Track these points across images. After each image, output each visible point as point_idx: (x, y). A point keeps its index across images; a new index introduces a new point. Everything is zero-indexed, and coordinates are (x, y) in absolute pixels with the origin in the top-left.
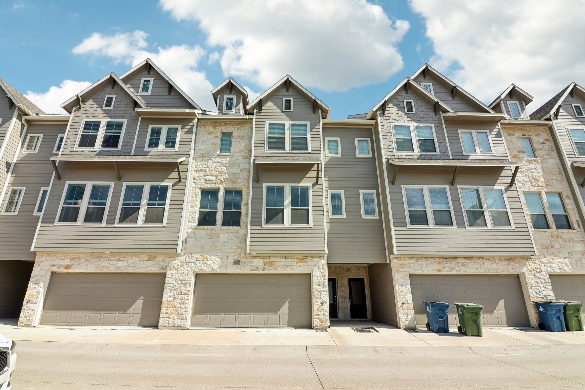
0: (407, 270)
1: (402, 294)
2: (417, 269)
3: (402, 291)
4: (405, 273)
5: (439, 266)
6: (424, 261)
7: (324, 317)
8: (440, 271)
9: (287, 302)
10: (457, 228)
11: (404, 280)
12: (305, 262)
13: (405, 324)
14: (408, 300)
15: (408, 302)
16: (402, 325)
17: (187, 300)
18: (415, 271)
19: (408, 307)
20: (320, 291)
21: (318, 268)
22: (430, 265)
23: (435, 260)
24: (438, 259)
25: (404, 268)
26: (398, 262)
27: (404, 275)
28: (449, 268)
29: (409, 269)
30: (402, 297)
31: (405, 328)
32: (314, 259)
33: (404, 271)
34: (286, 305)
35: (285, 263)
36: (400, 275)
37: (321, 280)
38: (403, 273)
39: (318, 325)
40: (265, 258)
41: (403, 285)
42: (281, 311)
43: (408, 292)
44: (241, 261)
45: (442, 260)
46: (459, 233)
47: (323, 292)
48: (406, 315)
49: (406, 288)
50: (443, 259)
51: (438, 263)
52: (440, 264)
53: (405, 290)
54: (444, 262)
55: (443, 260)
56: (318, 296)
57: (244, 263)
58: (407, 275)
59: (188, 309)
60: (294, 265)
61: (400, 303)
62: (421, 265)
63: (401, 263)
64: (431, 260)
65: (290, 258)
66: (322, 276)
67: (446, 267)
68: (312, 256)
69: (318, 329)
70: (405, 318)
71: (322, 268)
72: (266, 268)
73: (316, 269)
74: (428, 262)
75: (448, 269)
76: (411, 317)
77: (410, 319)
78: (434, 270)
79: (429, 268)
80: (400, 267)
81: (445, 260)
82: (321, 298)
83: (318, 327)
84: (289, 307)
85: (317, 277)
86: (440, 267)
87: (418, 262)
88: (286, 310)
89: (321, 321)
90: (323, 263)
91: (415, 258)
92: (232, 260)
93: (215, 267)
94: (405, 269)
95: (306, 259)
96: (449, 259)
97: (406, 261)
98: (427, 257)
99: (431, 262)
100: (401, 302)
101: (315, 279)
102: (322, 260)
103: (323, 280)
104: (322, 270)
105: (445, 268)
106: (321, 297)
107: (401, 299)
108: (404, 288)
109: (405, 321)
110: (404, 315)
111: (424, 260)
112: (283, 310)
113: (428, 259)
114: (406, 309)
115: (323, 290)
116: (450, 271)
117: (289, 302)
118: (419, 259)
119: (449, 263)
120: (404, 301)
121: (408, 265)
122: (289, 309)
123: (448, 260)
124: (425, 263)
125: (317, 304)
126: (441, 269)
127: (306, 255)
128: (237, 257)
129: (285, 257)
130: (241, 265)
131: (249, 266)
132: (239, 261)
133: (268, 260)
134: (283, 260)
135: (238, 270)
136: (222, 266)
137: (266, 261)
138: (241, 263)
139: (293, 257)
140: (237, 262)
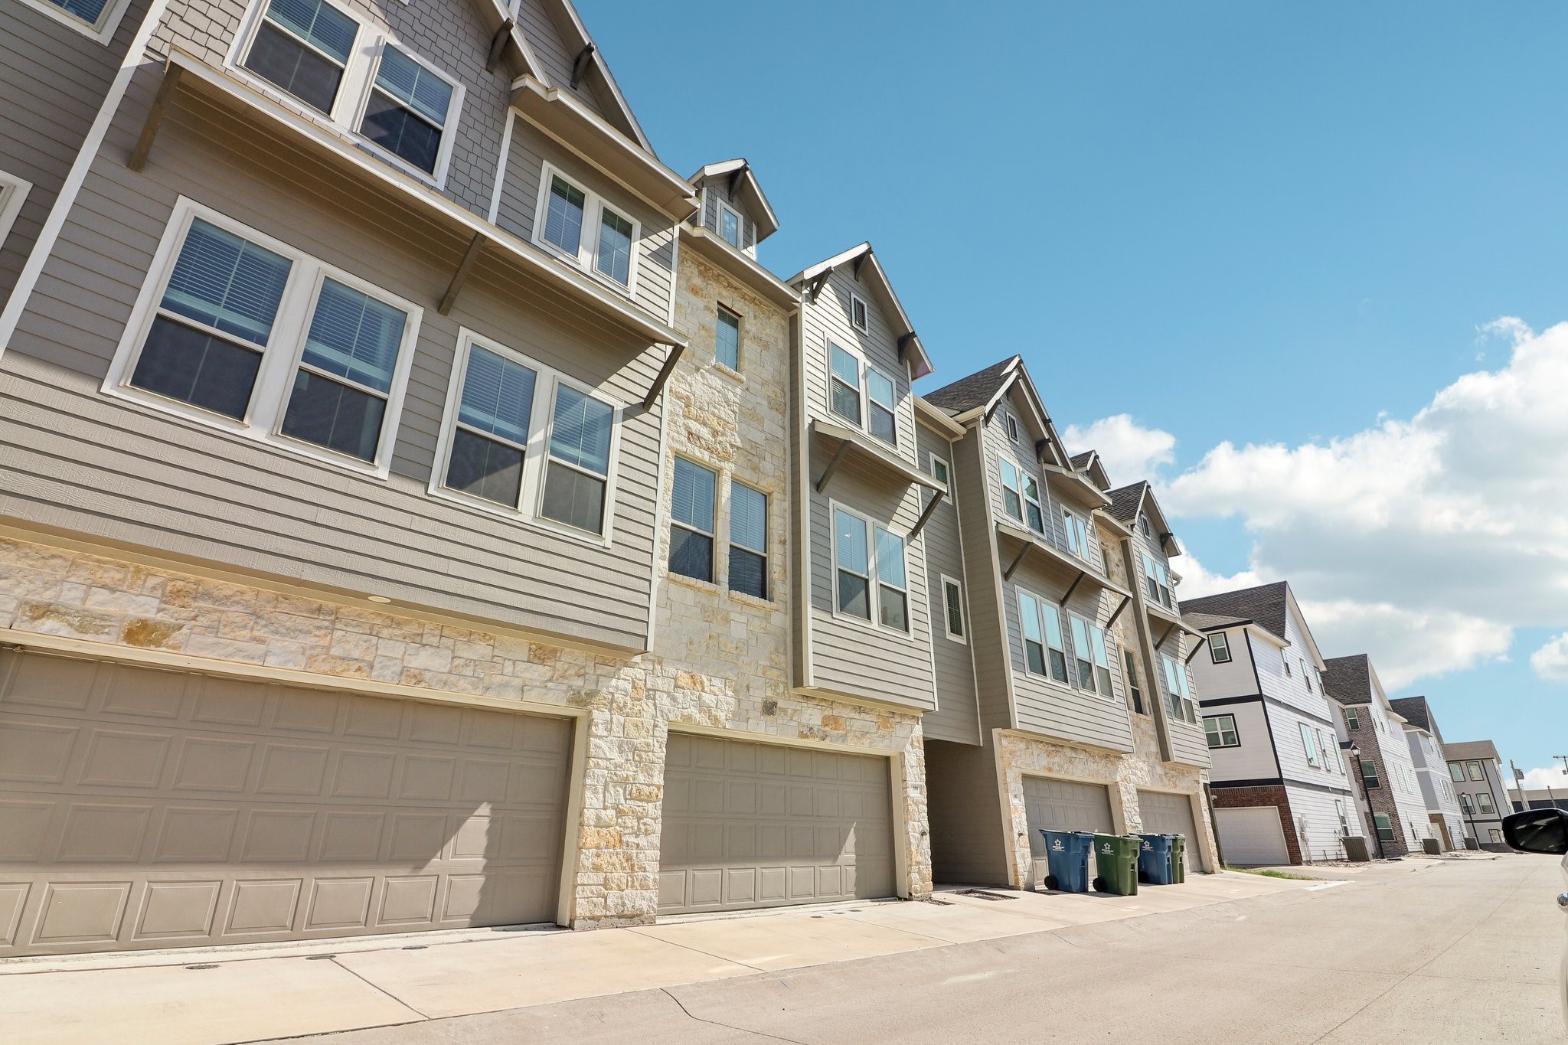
0: (1019, 763)
1: (1017, 815)
2: (1028, 763)
3: (1016, 808)
4: (1017, 769)
5: (1049, 759)
6: (1035, 748)
7: (927, 868)
8: (1050, 769)
9: (853, 830)
10: (1071, 689)
11: (1017, 785)
12: (891, 727)
14: (1024, 827)
15: (1024, 832)
16: (1021, 881)
17: (654, 819)
18: (1026, 767)
19: (1025, 842)
20: (916, 804)
22: (1040, 757)
23: (1044, 747)
24: (1047, 746)
26: (1008, 746)
27: (1016, 775)
28: (1058, 765)
29: (1021, 761)
30: (1017, 820)
32: (905, 721)
33: (1016, 765)
34: (851, 839)
35: (859, 723)
36: (1013, 775)
37: (918, 776)
38: (1014, 769)
40: (824, 704)
41: (1016, 796)
42: (842, 856)
43: (1023, 811)
44: (778, 705)
47: (921, 805)
48: (1024, 860)
49: (1019, 802)
51: (1048, 754)
53: (1020, 807)
54: (1054, 754)
56: (915, 815)
57: (784, 710)
58: (1019, 774)
60: (875, 730)
61: (1016, 834)
63: (1011, 748)
64: (1040, 746)
65: (868, 714)
66: (917, 765)
68: (902, 713)
70: (1023, 865)
71: (917, 744)
72: (828, 735)
73: (909, 747)
75: (1057, 768)
76: (1029, 865)
77: (1028, 868)
79: (1040, 763)
80: (1011, 757)
81: (1053, 748)
84: (855, 844)
85: (912, 767)
86: (1050, 762)
87: (1028, 748)
88: (852, 853)
89: (922, 879)
90: (916, 734)
91: (1024, 741)
92: (760, 700)
93: (722, 716)
94: (1016, 762)
95: (893, 720)
97: (1016, 745)
99: (1041, 751)
100: (1017, 831)
101: (910, 773)
103: (921, 775)
104: (917, 749)
105: (1055, 765)
107: (1016, 825)
109: (1023, 873)
112: (846, 853)
113: (1037, 743)
114: (1023, 848)
115: (922, 801)
116: (1059, 771)
117: (856, 829)
118: (1029, 742)
119: (1058, 756)
120: (1020, 829)
121: (1019, 754)
122: (857, 851)
123: (1056, 749)
124: (1036, 751)
125: (915, 834)
126: (1051, 766)
127: (893, 709)
128: (769, 693)
129: (860, 710)
130: (779, 718)
131: (794, 724)
132: (775, 704)
133: (828, 712)
134: (857, 716)
135: (772, 730)
136: (736, 716)
137: (826, 713)
138: (778, 711)
139: (872, 710)
140: (770, 708)
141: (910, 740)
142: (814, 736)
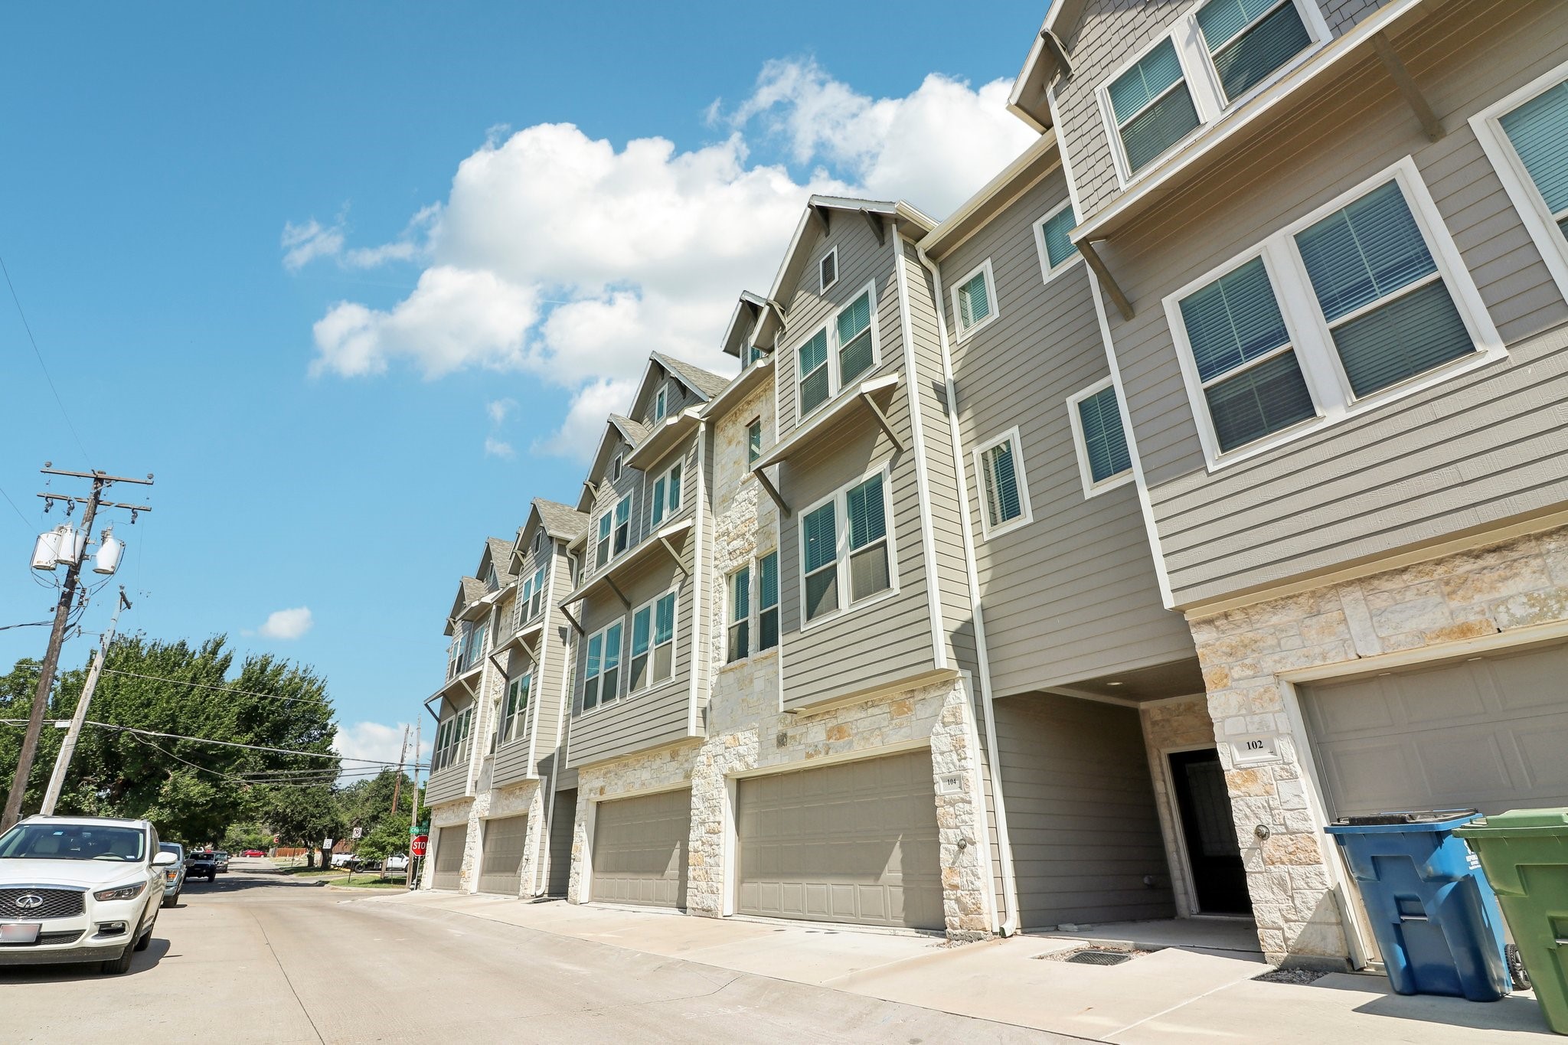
0: (1268, 664)
1: (1254, 788)
2: (1317, 650)
3: (1250, 774)
4: (1259, 681)
5: (1455, 603)
6: (1356, 600)
7: (971, 894)
8: (1465, 631)
9: (898, 844)
10: (1505, 353)
11: (1256, 718)
12: (910, 710)
13: (1286, 940)
14: (1288, 814)
15: (1287, 828)
16: (1270, 941)
17: (718, 845)
18: (1308, 665)
19: (1291, 849)
20: (952, 804)
21: (945, 725)
22: (1392, 613)
23: (1426, 578)
24: (1441, 569)
25: (1247, 661)
26: (1218, 639)
27: (1251, 695)
28: (1531, 599)
29: (1276, 657)
30: (1252, 801)
31: (1286, 959)
32: (930, 696)
33: (1250, 673)
34: (897, 854)
35: (867, 722)
36: (1234, 699)
37: (953, 764)
38: (1243, 684)
39: (956, 922)
40: (828, 717)
41: (1254, 745)
42: (886, 874)
43: (1285, 774)
44: (789, 735)
45: (1469, 566)
46: (1530, 375)
47: (961, 805)
48: (1285, 892)
49: (1271, 756)
50: (1477, 557)
51: (1448, 589)
52: (1460, 593)
53: (1268, 768)
54: (1488, 576)
55: (1480, 563)
56: (949, 819)
57: (793, 737)
58: (1265, 692)
59: (721, 868)
60: (886, 723)
61: (1247, 832)
62: (1342, 627)
63: (1232, 638)
64: (1397, 583)
65: (878, 706)
66: (952, 748)
67: (1504, 601)
68: (924, 687)
69: (957, 938)
70: (1283, 906)
71: (952, 719)
72: (832, 746)
73: (938, 727)
74: (1379, 602)
75: (1519, 612)
76: (1312, 904)
77: (1308, 915)
78: (1421, 634)
79: (1391, 632)
80: (1230, 660)
81: (1491, 560)
82: (957, 827)
83: (957, 932)
84: (902, 861)
85: (942, 753)
86: (1469, 607)
87: (1319, 613)
88: (897, 871)
89: (964, 910)
90: (952, 702)
91: (1301, 600)
92: (775, 736)
93: (750, 760)
94: (1253, 666)
95: (911, 700)
96: (1523, 548)
97: (1258, 626)
98: (1373, 577)
99: (1398, 597)
100: (1251, 827)
101: (938, 763)
102: (952, 691)
103: (960, 760)
104: (953, 726)
105: (1502, 608)
106: (958, 824)
107: (1248, 811)
108: (1263, 755)
109: (1281, 923)
110: (1275, 890)
111: (1352, 598)
112: (890, 871)
113: (1376, 583)
114: (1283, 863)
115: (962, 799)
116: (1541, 615)
117: (901, 843)
118: (1322, 596)
119: (1526, 572)
120: (1266, 819)
121: (1271, 641)
122: (903, 868)
123: (1515, 555)
124: (1362, 609)
125: (949, 846)
126: (1472, 618)
127: (910, 686)
128: (780, 728)
129: (865, 706)
130: (790, 746)
131: (802, 747)
132: (785, 735)
133: (833, 723)
134: (863, 715)
135: (786, 760)
136: (761, 756)
137: (830, 725)
138: (789, 741)
139: (881, 700)
140: (782, 740)
141: (940, 718)
142: (817, 752)
